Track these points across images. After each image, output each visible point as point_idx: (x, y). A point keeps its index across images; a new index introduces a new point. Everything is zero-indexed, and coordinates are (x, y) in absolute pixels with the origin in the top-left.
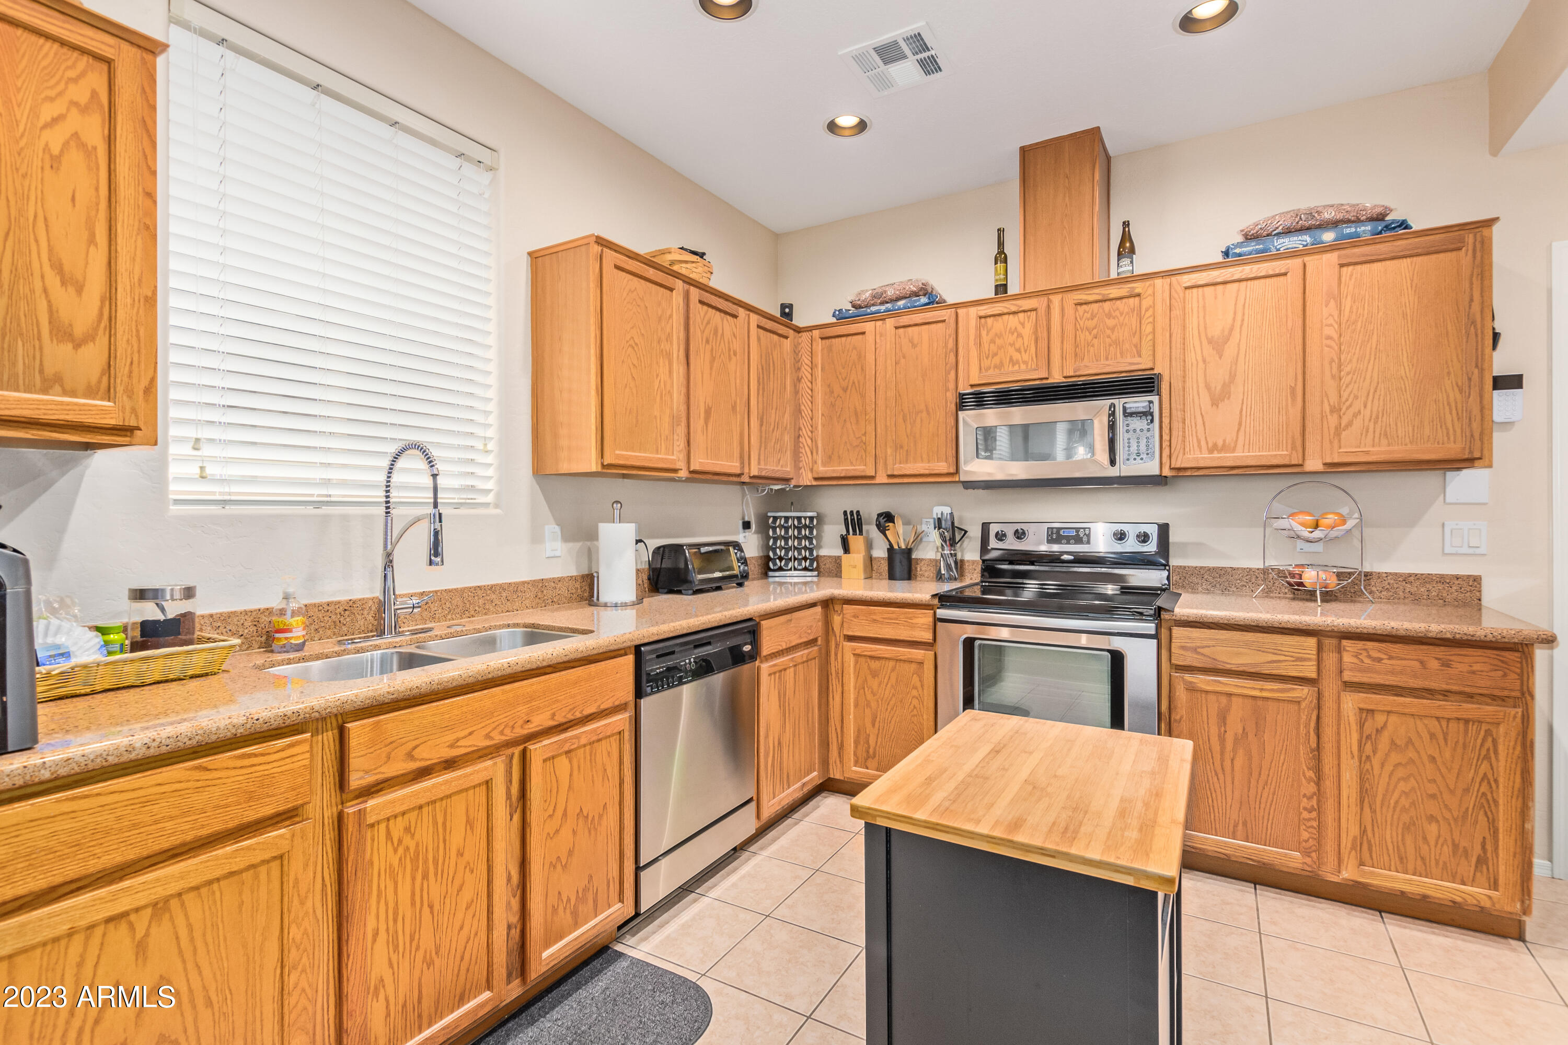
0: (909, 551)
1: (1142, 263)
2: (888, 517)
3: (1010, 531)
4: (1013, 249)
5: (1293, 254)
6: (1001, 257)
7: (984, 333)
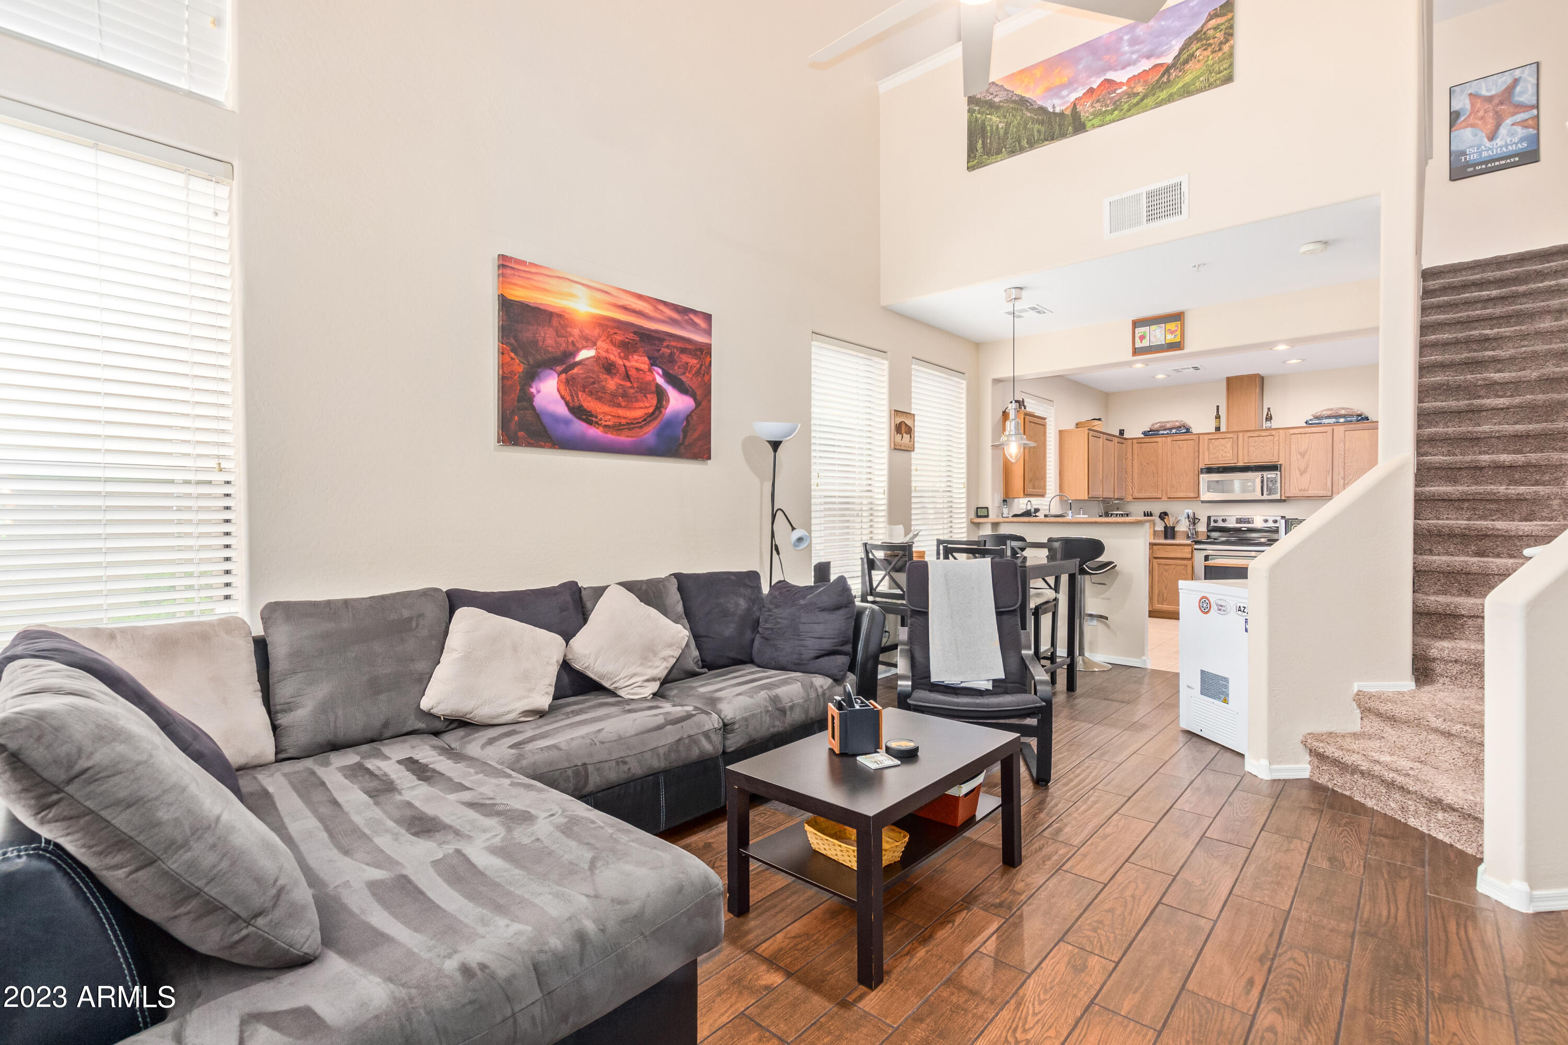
0: (1174, 528)
1: (1275, 424)
2: (1166, 514)
3: (1220, 519)
4: (1223, 413)
5: (1329, 425)
6: (1218, 417)
7: (1211, 445)
